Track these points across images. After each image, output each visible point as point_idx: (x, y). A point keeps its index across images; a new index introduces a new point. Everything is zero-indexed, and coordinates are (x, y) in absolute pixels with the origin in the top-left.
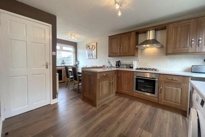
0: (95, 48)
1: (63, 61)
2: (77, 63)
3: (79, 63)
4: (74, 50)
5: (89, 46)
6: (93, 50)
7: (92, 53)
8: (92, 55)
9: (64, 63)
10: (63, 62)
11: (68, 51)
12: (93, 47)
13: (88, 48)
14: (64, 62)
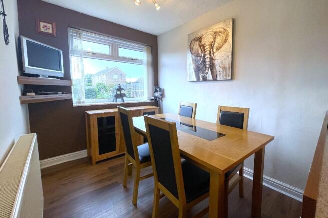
0: (225, 41)
1: (120, 89)
2: (158, 94)
3: (163, 95)
4: (150, 59)
5: (199, 39)
6: (219, 48)
7: (212, 59)
8: (212, 67)
9: (122, 96)
10: (119, 93)
11: (133, 60)
12: (215, 38)
13: (196, 46)
14: (123, 92)
